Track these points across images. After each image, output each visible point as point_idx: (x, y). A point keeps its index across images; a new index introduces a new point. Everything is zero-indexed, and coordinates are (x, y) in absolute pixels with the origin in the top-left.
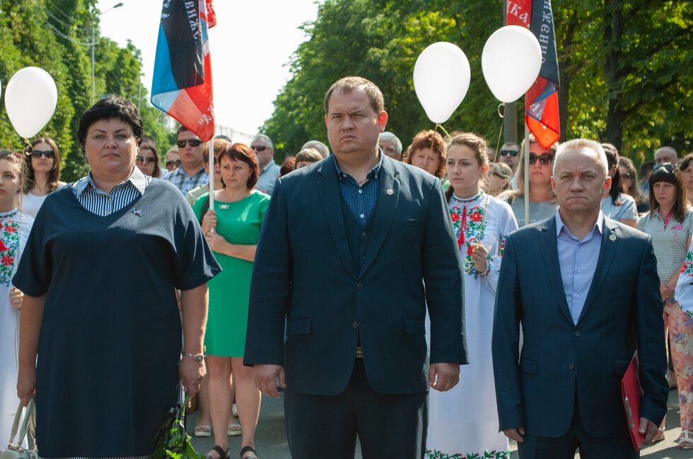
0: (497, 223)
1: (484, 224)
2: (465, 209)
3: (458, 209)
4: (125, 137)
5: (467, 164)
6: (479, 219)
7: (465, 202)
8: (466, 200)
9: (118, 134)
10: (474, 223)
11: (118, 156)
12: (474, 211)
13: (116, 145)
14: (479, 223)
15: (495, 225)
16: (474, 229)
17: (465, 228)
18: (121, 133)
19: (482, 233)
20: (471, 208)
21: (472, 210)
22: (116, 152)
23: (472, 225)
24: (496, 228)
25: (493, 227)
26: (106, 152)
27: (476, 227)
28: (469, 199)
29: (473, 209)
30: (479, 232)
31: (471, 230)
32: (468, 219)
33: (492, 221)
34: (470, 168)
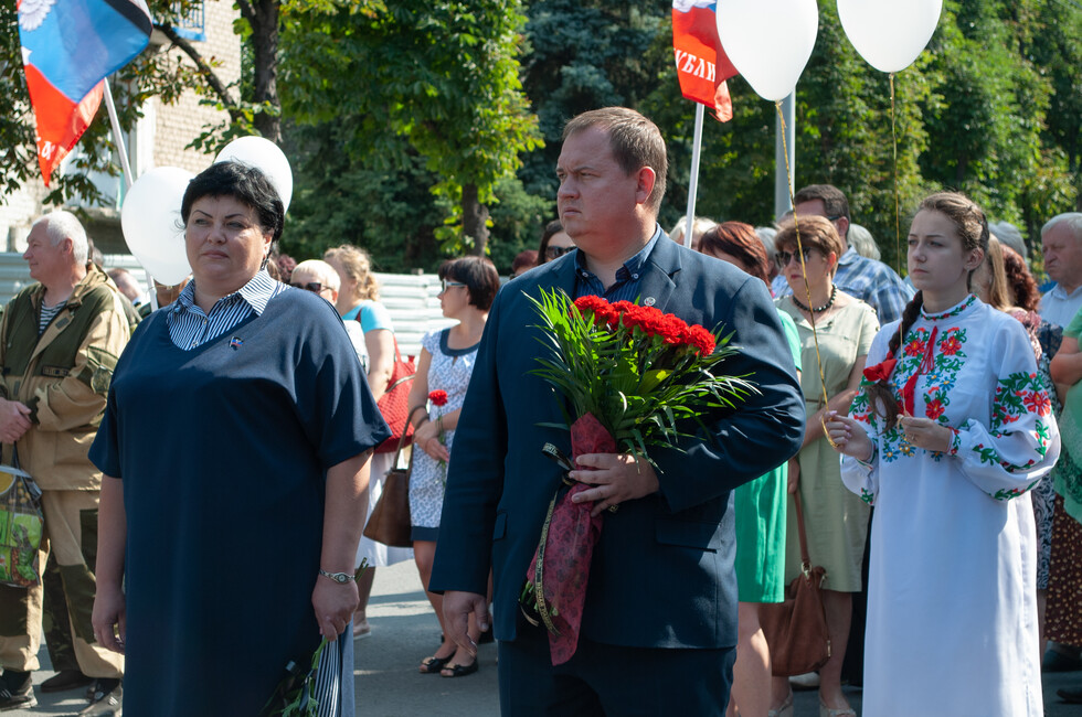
0: (986, 357)
1: (961, 360)
2: (935, 330)
3: (925, 332)
4: (241, 227)
5: (940, 245)
6: (955, 350)
7: (935, 319)
8: (935, 315)
9: (230, 221)
10: (945, 357)
11: (225, 256)
12: (949, 336)
13: (223, 239)
14: (952, 357)
15: (982, 361)
16: (942, 368)
17: (929, 368)
18: (234, 220)
19: (953, 376)
20: (946, 330)
21: (946, 333)
22: (223, 249)
23: (941, 360)
24: (984, 365)
25: (978, 365)
26: (206, 248)
27: (945, 365)
28: (942, 314)
29: (949, 331)
30: (948, 375)
31: (937, 371)
32: (937, 351)
33: (977, 354)
34: (945, 252)
